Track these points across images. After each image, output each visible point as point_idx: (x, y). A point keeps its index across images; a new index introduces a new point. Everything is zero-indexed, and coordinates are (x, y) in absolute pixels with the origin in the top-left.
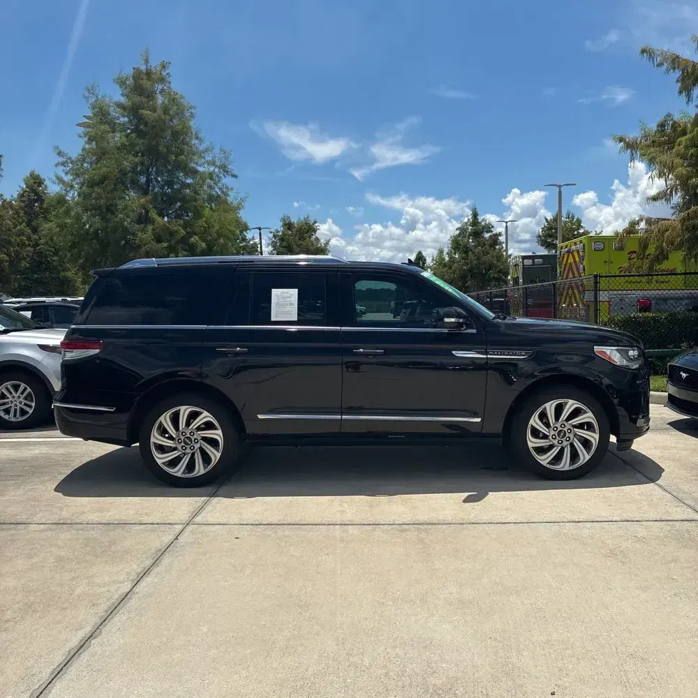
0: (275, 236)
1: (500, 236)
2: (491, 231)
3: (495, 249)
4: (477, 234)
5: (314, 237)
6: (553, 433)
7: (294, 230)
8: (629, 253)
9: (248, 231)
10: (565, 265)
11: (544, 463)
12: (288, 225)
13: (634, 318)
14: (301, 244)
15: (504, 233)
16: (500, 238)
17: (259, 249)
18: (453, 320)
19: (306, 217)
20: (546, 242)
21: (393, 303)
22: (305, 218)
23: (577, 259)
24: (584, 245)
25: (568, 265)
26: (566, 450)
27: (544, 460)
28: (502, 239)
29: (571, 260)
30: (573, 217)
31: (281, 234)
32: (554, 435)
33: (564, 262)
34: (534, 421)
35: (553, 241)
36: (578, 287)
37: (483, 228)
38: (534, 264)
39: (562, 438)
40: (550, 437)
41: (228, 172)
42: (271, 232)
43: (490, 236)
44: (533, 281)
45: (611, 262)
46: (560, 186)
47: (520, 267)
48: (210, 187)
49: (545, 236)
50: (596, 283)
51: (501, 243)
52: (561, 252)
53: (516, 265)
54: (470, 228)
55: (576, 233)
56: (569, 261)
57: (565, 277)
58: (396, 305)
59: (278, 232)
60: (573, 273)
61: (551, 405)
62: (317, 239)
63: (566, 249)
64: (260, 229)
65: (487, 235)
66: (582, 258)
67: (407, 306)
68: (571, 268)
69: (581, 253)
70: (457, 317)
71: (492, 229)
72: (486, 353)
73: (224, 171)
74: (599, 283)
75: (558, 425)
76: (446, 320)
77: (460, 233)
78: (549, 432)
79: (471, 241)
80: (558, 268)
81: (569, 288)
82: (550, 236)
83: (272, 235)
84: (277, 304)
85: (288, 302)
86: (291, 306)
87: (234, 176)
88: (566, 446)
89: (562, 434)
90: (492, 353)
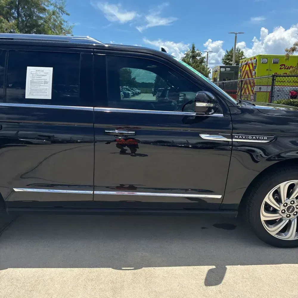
1: (205, 58)
2: (201, 56)
3: (202, 64)
4: (194, 57)
6: (282, 208)
8: (280, 66)
10: (244, 72)
11: (273, 234)
13: (293, 102)
15: (206, 57)
16: (204, 59)
18: (204, 104)
20: (226, 62)
21: (153, 89)
23: (251, 68)
24: (256, 60)
25: (245, 71)
26: (293, 223)
27: (273, 231)
28: (205, 60)
29: (247, 68)
30: (240, 50)
32: (284, 210)
33: (243, 70)
34: (269, 199)
35: (229, 62)
36: (250, 83)
37: (197, 54)
38: (225, 71)
39: (291, 212)
40: (280, 212)
41: (64, 12)
43: (200, 58)
44: (224, 80)
45: (271, 70)
46: (236, 34)
47: (218, 72)
48: (55, 20)
49: (226, 60)
50: (273, 80)
51: (205, 62)
52: (242, 64)
53: (216, 71)
54: (191, 54)
55: (240, 58)
56: (246, 69)
57: (243, 77)
58: (155, 90)
60: (248, 76)
61: (285, 185)
63: (245, 63)
65: (198, 58)
66: (254, 68)
67: (160, 91)
68: (247, 73)
69: (254, 65)
70: (208, 102)
71: (201, 55)
72: (232, 137)
73: (61, 10)
74: (275, 80)
75: (288, 202)
76: (199, 104)
77: (186, 56)
78: (280, 208)
79: (191, 60)
80: (239, 73)
81: (245, 84)
82: (228, 59)
84: (32, 82)
85: (43, 81)
86: (45, 85)
87: (67, 14)
88: (293, 219)
89: (291, 210)
90: (237, 137)
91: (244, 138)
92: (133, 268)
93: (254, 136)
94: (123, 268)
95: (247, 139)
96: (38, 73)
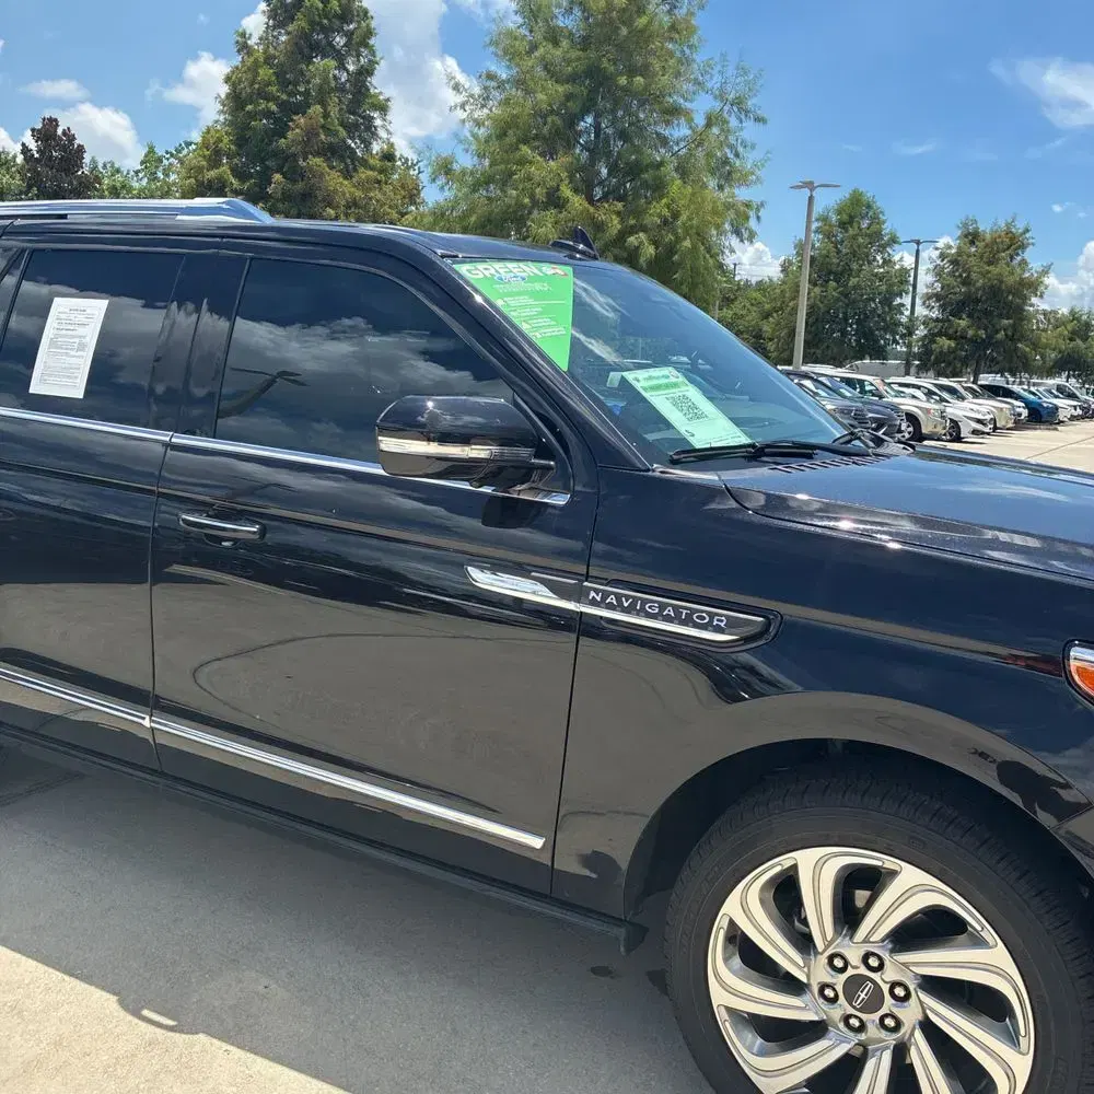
0: (942, 256)
5: (1019, 258)
7: (981, 244)
9: (896, 246)
12: (972, 237)
14: (989, 272)
17: (911, 279)
19: (1010, 220)
22: (1007, 225)
31: (953, 251)
39: (866, 1010)
42: (937, 249)
59: (950, 247)
62: (1024, 262)
64: (918, 243)
72: (578, 594)
73: (740, 109)
83: (938, 252)
84: (53, 343)
85: (77, 340)
86: (79, 353)
87: (758, 119)
88: (877, 1050)
89: (863, 995)
90: (598, 599)
91: (626, 605)
92: (171, 1023)
93: (671, 605)
94: (146, 1013)
95: (638, 614)
96: (72, 317)
